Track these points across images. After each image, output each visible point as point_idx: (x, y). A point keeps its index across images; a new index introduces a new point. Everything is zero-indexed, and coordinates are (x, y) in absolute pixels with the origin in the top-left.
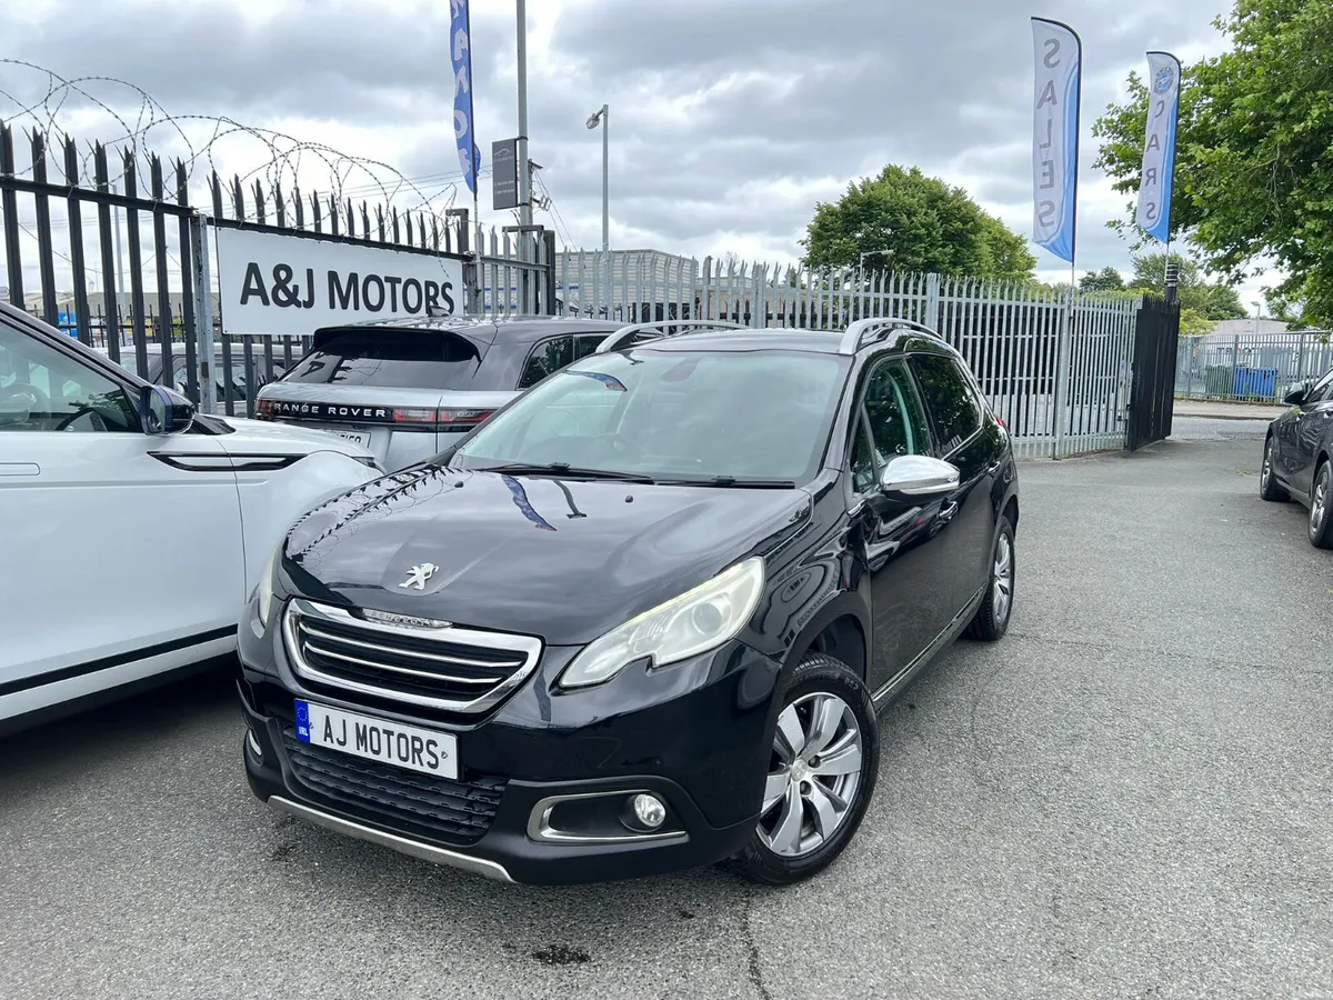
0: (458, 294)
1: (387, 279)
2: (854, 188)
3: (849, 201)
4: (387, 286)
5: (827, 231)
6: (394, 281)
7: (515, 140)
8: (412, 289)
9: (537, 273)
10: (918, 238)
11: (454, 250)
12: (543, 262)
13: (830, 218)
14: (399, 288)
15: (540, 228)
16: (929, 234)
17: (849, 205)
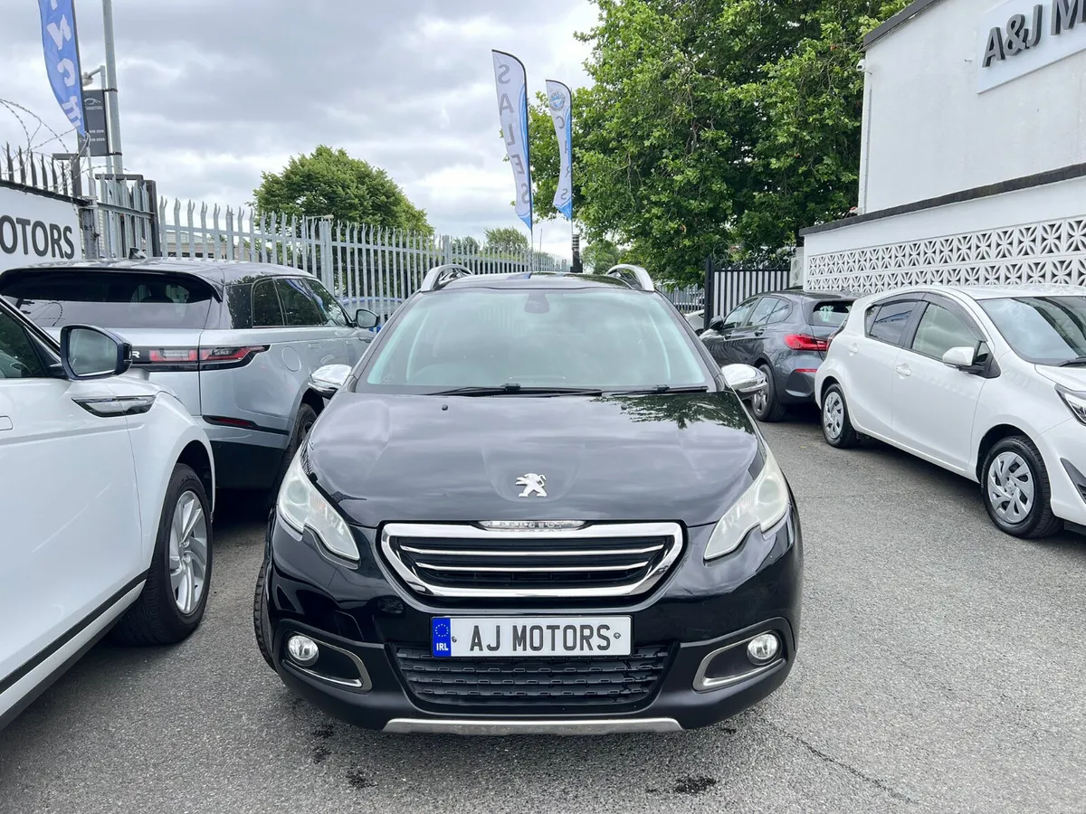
0: (77, 236)
1: (19, 221)
2: (294, 162)
3: (292, 172)
4: (19, 228)
5: (274, 196)
6: (24, 223)
7: (103, 91)
8: (39, 231)
9: (142, 220)
10: (352, 206)
11: (70, 193)
12: (146, 209)
13: (276, 186)
14: (29, 229)
15: (139, 178)
16: (362, 205)
17: (292, 176)
